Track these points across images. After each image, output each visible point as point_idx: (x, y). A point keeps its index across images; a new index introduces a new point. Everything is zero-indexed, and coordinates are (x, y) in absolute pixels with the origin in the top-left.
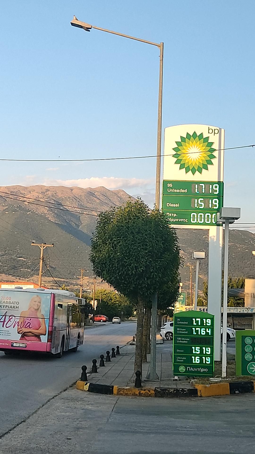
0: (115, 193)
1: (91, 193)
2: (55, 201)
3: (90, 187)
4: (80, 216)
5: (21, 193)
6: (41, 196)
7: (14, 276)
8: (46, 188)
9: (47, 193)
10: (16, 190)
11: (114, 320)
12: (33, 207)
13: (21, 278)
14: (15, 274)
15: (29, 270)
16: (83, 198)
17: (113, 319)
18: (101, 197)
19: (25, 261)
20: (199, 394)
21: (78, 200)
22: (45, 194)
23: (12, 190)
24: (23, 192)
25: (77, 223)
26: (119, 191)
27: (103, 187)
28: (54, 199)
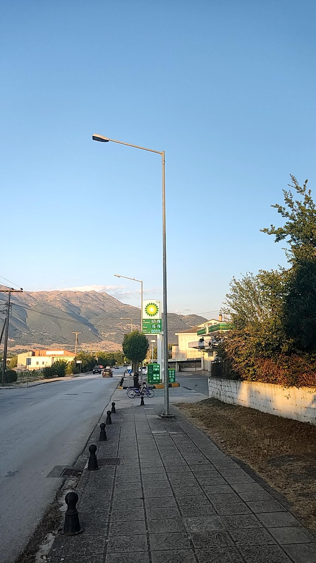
0: (101, 294)
1: (86, 294)
2: (65, 299)
4: (80, 308)
5: (45, 296)
6: (57, 297)
7: (42, 344)
8: (60, 292)
9: (61, 295)
10: (42, 294)
12: (53, 303)
13: (46, 345)
14: (42, 343)
15: (50, 340)
16: (82, 297)
18: (93, 297)
19: (48, 335)
20: (156, 388)
21: (79, 299)
22: (60, 295)
23: (40, 294)
24: (47, 295)
25: (79, 312)
26: (103, 293)
27: (94, 290)
28: (65, 298)
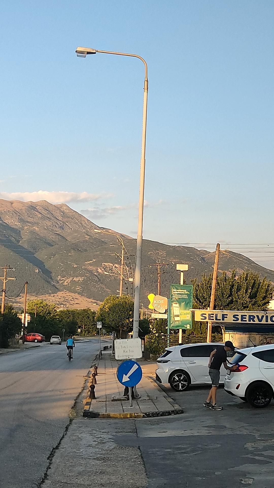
0: (57, 208)
1: (32, 206)
3: (31, 201)
4: (20, 231)
11: (53, 340)
16: (24, 211)
17: (51, 338)
18: (43, 212)
21: (19, 214)
25: (17, 238)
26: (61, 206)
27: (45, 201)
